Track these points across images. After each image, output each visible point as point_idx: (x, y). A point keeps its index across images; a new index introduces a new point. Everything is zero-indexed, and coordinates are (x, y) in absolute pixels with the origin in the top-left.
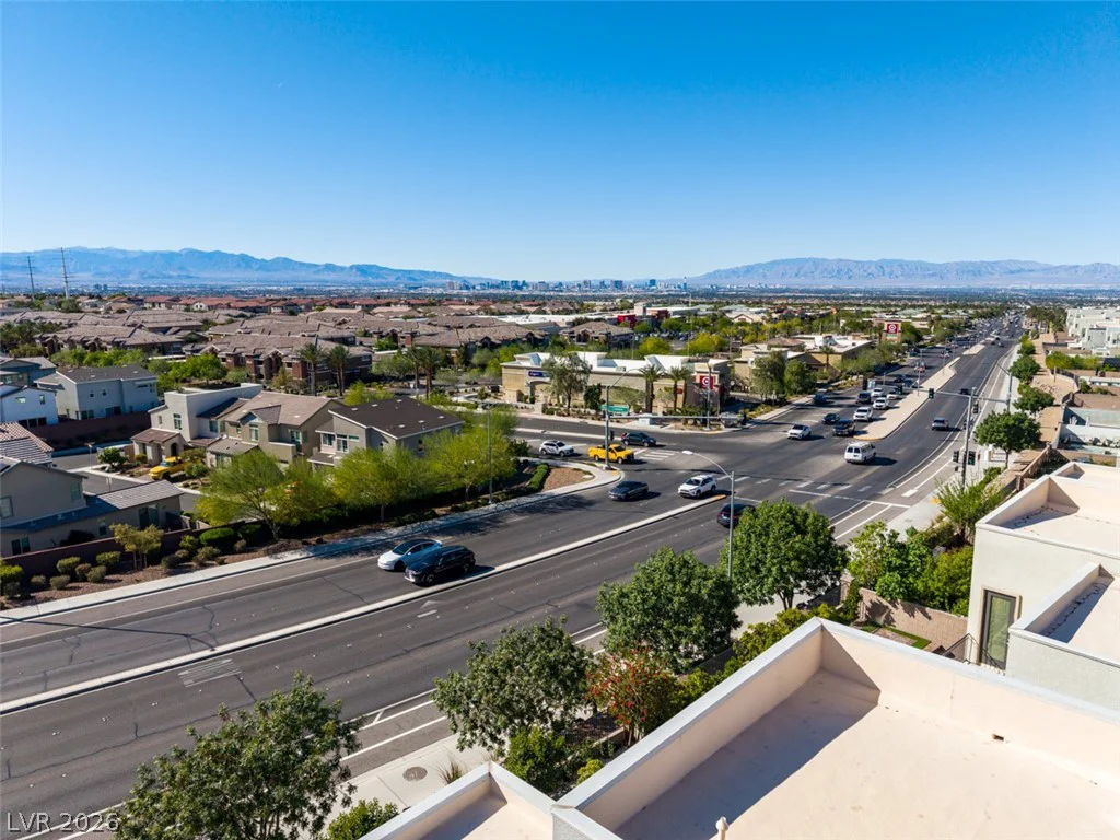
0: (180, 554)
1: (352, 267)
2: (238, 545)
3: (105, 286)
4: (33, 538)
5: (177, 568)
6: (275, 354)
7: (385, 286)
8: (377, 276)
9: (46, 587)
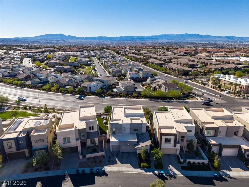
0: (139, 97)
1: (225, 37)
2: (144, 98)
3: (168, 42)
4: (129, 93)
5: (138, 98)
6: (175, 69)
7: (233, 42)
8: (232, 39)
9: (127, 97)
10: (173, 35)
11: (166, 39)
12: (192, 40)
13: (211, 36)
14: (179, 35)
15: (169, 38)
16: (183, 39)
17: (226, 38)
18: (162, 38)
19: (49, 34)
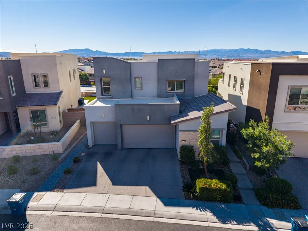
10: (225, 50)
11: (216, 55)
12: (249, 57)
13: (272, 51)
14: (232, 50)
15: (220, 54)
16: (237, 55)
17: (292, 53)
18: (210, 54)
19: (73, 49)
